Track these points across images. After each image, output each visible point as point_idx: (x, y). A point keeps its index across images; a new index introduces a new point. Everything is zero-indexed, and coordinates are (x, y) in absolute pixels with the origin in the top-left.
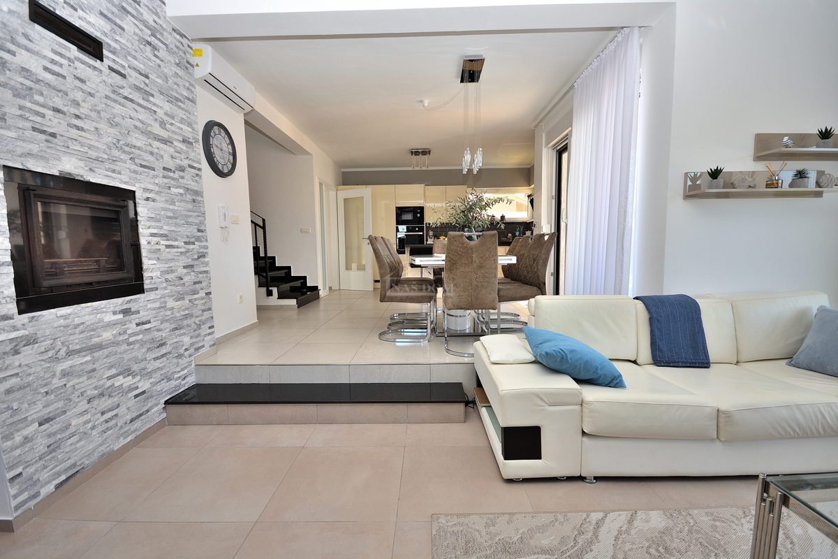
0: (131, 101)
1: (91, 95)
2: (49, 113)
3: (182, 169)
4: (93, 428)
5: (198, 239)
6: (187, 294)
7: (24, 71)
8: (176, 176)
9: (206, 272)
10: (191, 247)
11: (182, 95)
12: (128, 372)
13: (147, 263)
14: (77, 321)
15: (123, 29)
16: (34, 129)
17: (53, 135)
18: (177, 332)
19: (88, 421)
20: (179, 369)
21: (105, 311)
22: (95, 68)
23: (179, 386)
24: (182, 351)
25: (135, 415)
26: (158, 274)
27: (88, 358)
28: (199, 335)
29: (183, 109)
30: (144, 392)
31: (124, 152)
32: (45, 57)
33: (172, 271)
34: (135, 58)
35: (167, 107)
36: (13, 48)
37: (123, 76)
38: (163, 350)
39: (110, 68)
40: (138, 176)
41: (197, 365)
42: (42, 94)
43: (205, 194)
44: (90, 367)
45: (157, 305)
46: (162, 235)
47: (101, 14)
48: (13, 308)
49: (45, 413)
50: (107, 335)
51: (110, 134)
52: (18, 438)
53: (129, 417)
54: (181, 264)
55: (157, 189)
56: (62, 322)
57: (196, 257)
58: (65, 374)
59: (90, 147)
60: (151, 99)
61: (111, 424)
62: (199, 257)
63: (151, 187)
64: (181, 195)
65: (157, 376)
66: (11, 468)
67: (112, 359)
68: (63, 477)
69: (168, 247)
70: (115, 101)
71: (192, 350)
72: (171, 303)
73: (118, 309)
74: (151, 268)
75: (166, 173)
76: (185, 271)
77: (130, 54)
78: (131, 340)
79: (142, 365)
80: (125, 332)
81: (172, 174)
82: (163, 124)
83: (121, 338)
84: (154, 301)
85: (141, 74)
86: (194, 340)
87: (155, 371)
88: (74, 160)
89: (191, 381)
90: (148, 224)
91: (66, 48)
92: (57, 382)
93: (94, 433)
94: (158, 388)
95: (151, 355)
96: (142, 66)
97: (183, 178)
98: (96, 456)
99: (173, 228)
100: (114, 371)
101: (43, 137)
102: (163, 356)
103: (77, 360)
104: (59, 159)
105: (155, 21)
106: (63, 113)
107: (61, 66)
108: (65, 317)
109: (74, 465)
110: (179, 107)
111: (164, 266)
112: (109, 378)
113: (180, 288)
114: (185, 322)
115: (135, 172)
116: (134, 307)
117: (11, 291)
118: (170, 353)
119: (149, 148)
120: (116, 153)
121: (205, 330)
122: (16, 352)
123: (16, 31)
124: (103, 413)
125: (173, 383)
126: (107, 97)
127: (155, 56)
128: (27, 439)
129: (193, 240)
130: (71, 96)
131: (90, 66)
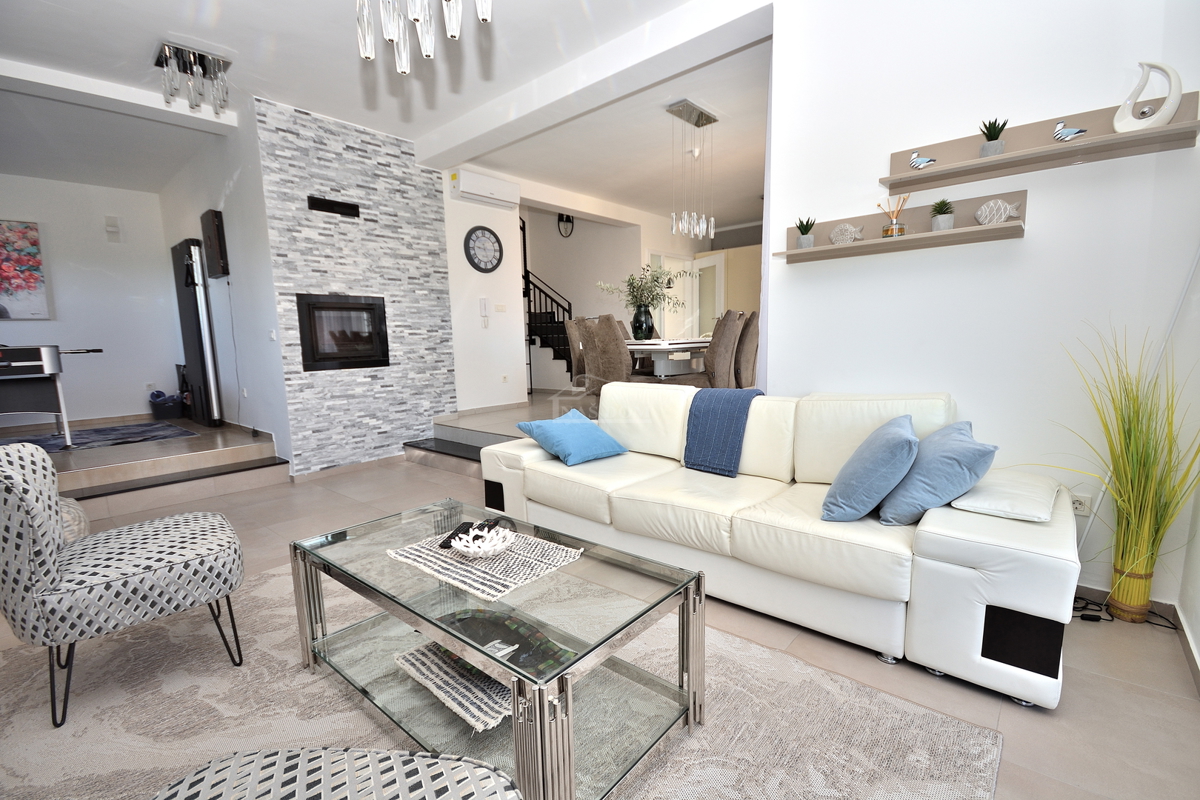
0: (383, 236)
1: (351, 241)
2: (322, 259)
3: (427, 275)
4: (347, 444)
5: (442, 328)
6: (428, 369)
7: (308, 240)
8: (421, 281)
9: (450, 353)
10: (434, 334)
11: (429, 219)
12: (373, 416)
13: (391, 345)
14: (339, 379)
15: (376, 189)
16: (313, 271)
17: (326, 272)
18: (418, 396)
19: (344, 439)
20: (417, 423)
21: (360, 375)
22: (353, 223)
23: (418, 436)
24: (421, 410)
25: (377, 445)
26: (401, 353)
27: (345, 402)
28: (440, 402)
29: (430, 229)
30: (385, 432)
31: (376, 272)
32: (319, 228)
33: (414, 352)
34: (386, 206)
35: (414, 232)
36: (299, 228)
37: (376, 221)
38: (404, 407)
39: (366, 220)
40: (387, 287)
41: (435, 424)
42: (318, 249)
43: (450, 292)
44: (346, 407)
45: (400, 375)
46: (405, 326)
47: (358, 186)
48: (300, 368)
49: (317, 426)
50: (359, 390)
51: (364, 263)
52: (300, 436)
53: (373, 445)
54: (423, 347)
55: (402, 293)
56: (329, 378)
57: (438, 341)
58: (329, 408)
59: (350, 274)
60: (399, 230)
61: (359, 445)
62: (442, 342)
63: (397, 293)
64: (426, 295)
65: (398, 423)
66: (296, 449)
67: (362, 405)
68: (325, 466)
69: (410, 334)
70: (369, 240)
71: (431, 412)
72: (412, 375)
73: (368, 374)
74: (395, 349)
75: (411, 281)
76: (427, 352)
77: (381, 205)
78: (377, 396)
79: (385, 414)
80: (372, 390)
81: (416, 281)
82: (409, 246)
83: (369, 393)
84: (397, 372)
85: (390, 215)
86: (434, 405)
87: (396, 420)
88: (339, 284)
89: (430, 434)
90: (394, 318)
91: (333, 217)
92: (324, 412)
93: (347, 447)
94: (398, 432)
95: (392, 409)
96: (392, 210)
97: (428, 282)
98: (348, 461)
99: (417, 321)
100: (362, 413)
101: (318, 274)
102: (403, 411)
103: (338, 402)
104: (329, 284)
105: (404, 173)
106: (331, 257)
107: (330, 229)
108: (331, 376)
109: (333, 461)
110: (426, 229)
111: (406, 348)
112: (360, 417)
113: (421, 365)
114: (426, 390)
115: (384, 284)
116: (380, 375)
117: (300, 359)
118: (410, 410)
119: (397, 266)
120: (368, 274)
121: (445, 398)
122: (302, 391)
123: (301, 218)
124: (354, 437)
125: (412, 432)
126: (363, 239)
127: (404, 198)
128: (305, 438)
129: (436, 328)
130: (337, 245)
131: (349, 223)
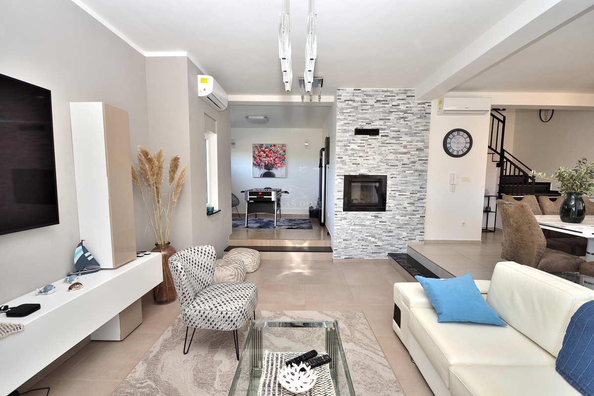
0: (390, 143)
1: (373, 148)
2: (358, 158)
3: (414, 162)
4: (358, 248)
5: (420, 192)
6: (408, 215)
7: (352, 149)
8: (410, 166)
9: (424, 207)
10: (414, 195)
11: (419, 130)
12: (374, 237)
13: (388, 201)
14: (358, 216)
15: (390, 119)
16: (353, 164)
17: (359, 164)
18: (400, 229)
19: (357, 246)
20: (397, 244)
21: (369, 215)
22: (375, 139)
23: (397, 251)
24: (401, 237)
25: (374, 252)
26: (393, 205)
27: (360, 228)
28: (413, 234)
29: (419, 136)
30: (379, 246)
31: (384, 163)
32: (358, 143)
33: (400, 205)
34: (394, 127)
35: (409, 139)
36: (349, 145)
37: (388, 136)
38: (391, 234)
39: (382, 136)
40: (389, 170)
41: (408, 246)
42: (356, 154)
43: (428, 172)
44: (361, 230)
45: (391, 216)
46: (397, 191)
47: (380, 119)
48: (342, 209)
49: (346, 238)
50: (368, 223)
51: (378, 158)
52: (338, 241)
53: (372, 251)
54: (407, 202)
55: (398, 173)
56: (354, 215)
57: (417, 199)
58: (352, 230)
59: (371, 164)
60: (400, 139)
61: (364, 250)
62: (418, 200)
63: (394, 173)
64: (412, 173)
65: (387, 242)
66: (335, 247)
67: (368, 230)
68: (347, 257)
69: (399, 195)
70: (382, 146)
71: (407, 239)
72: (398, 217)
73: (373, 215)
74: (390, 202)
75: (404, 166)
76: (409, 205)
77: (391, 127)
78: (377, 226)
79: (380, 236)
80: (375, 223)
81: (407, 166)
82: (405, 147)
83: (373, 225)
84: (390, 215)
85: (396, 132)
86: (409, 235)
87: (386, 240)
88: (364, 170)
89: (404, 251)
90: (391, 186)
91: (365, 137)
92: (350, 231)
93: (358, 250)
94: (386, 247)
95: (384, 234)
96: (397, 128)
97: (414, 166)
98: (358, 257)
99: (404, 188)
100: (368, 234)
101: (355, 165)
102: (390, 236)
103: (357, 227)
104: (360, 170)
105: (407, 107)
106: (362, 157)
107: (363, 143)
108: (355, 214)
109: (351, 256)
110: (417, 136)
111: (396, 202)
112: (366, 236)
113: (404, 212)
114: (405, 226)
115: (388, 169)
116: (380, 216)
117: (342, 206)
118: (394, 236)
119: (396, 158)
120: (380, 164)
121: (417, 232)
122: (341, 220)
123: (351, 140)
124: (362, 246)
125: (394, 248)
126: (379, 146)
127: (405, 121)
128: (340, 242)
129: (416, 192)
130: (366, 151)
131: (373, 139)
